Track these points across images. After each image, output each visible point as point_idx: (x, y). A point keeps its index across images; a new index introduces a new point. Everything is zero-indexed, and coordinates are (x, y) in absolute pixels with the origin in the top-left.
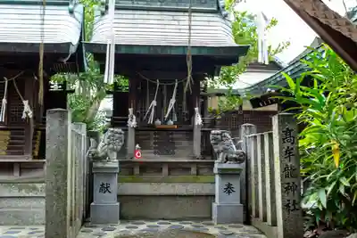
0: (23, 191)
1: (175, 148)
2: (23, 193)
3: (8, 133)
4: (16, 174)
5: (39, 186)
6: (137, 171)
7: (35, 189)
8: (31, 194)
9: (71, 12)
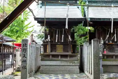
0: (71, 63)
1: (115, 50)
2: (71, 64)
3: (62, 45)
4: (69, 58)
5: (76, 62)
6: (105, 57)
7: (74, 63)
8: (73, 64)
9: (78, 8)
